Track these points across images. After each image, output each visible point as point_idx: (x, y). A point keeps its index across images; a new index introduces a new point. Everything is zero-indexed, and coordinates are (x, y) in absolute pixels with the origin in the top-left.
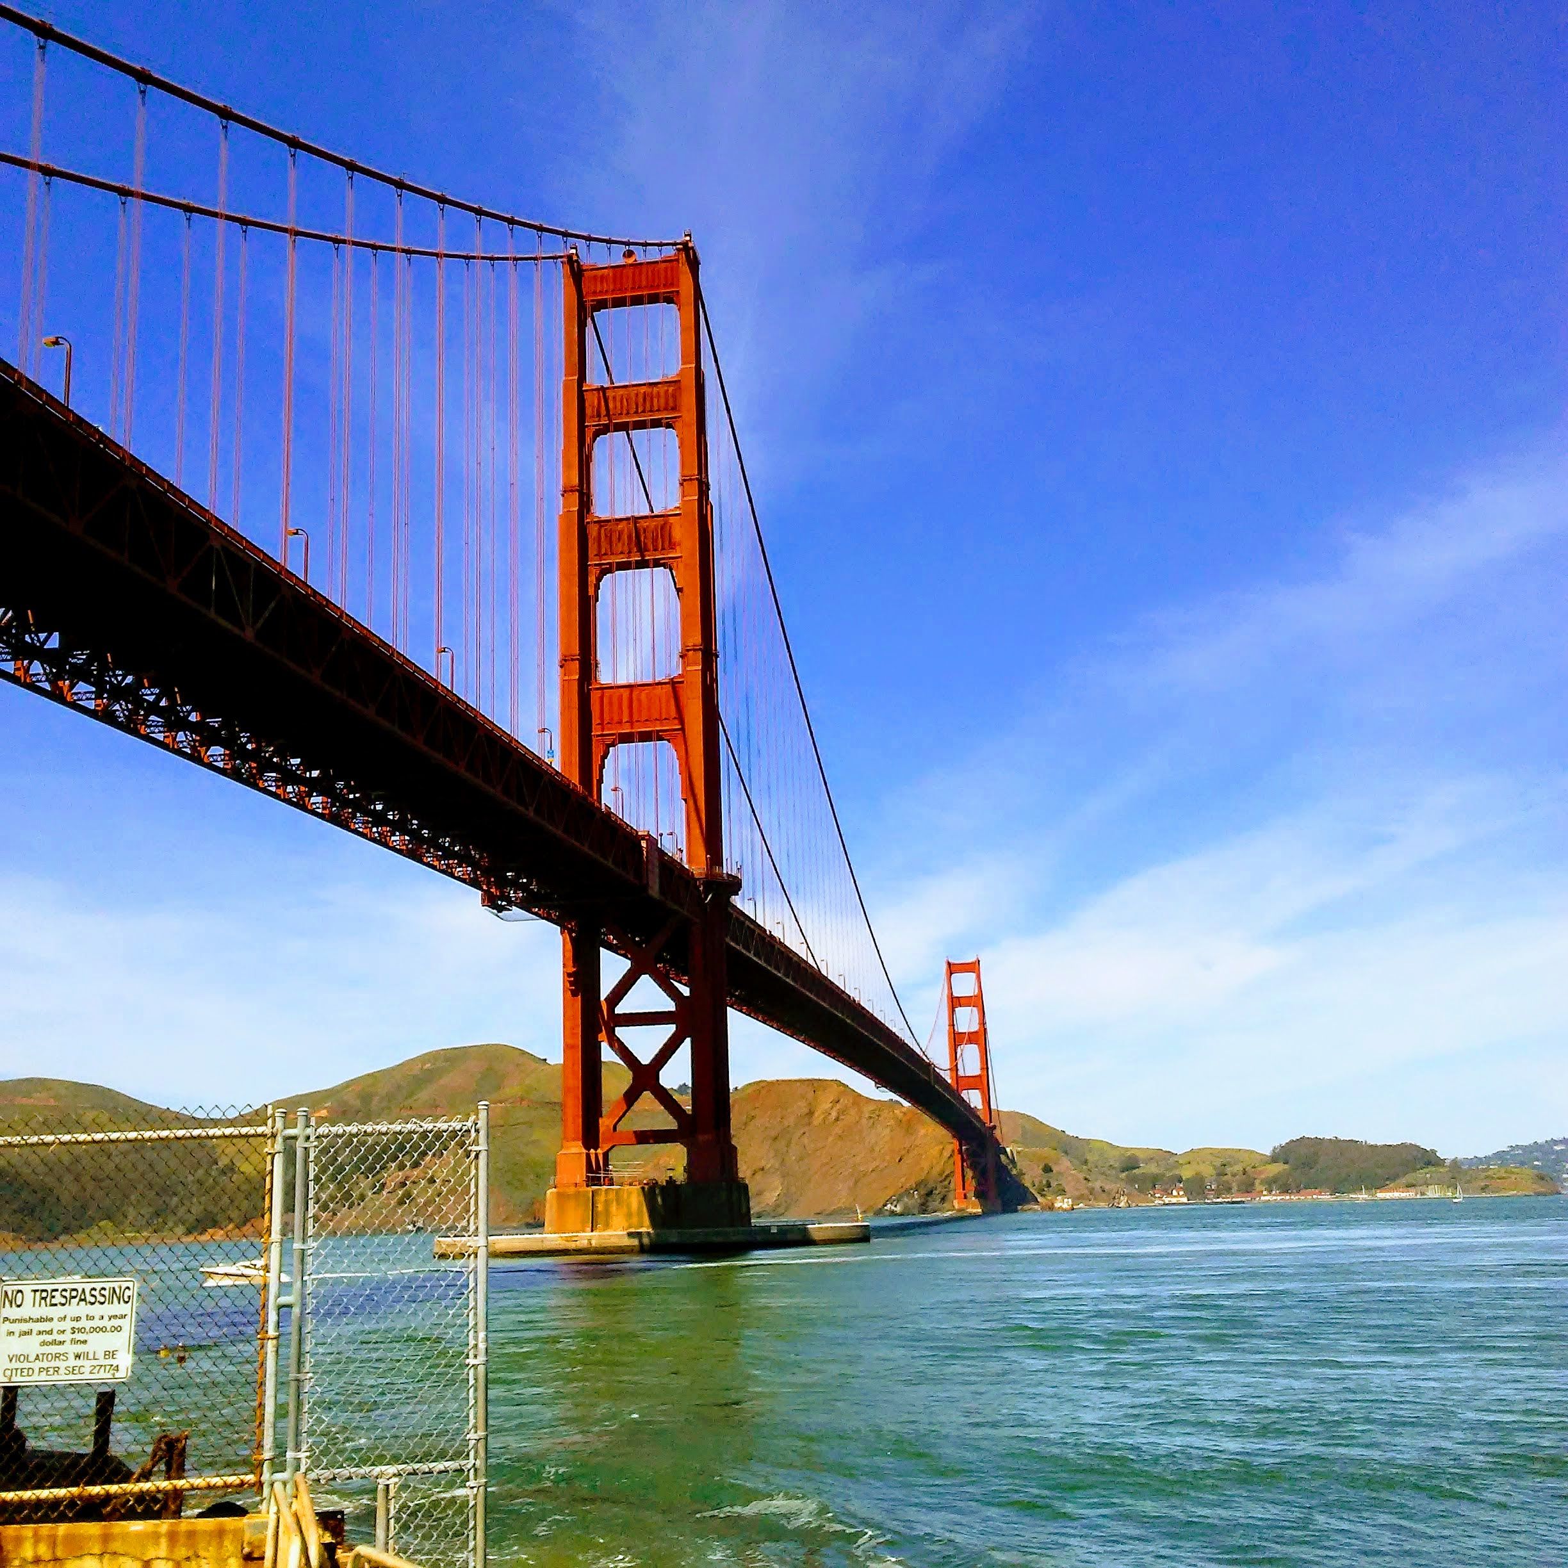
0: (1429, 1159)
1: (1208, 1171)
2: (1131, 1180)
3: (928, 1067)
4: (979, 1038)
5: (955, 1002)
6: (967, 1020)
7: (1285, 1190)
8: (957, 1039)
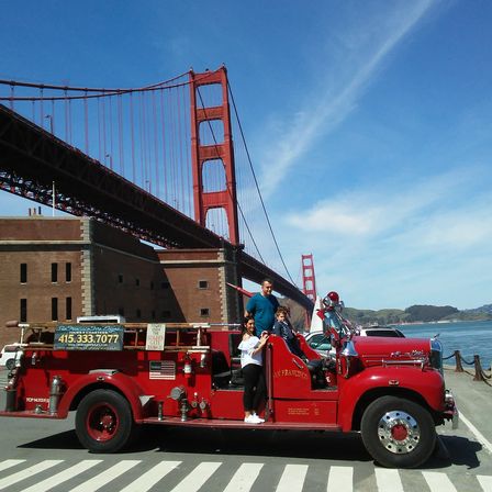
0: (454, 310)
1: (385, 317)
2: (361, 320)
3: (296, 289)
4: (313, 278)
5: (304, 268)
6: (308, 273)
7: (409, 321)
8: (305, 279)
